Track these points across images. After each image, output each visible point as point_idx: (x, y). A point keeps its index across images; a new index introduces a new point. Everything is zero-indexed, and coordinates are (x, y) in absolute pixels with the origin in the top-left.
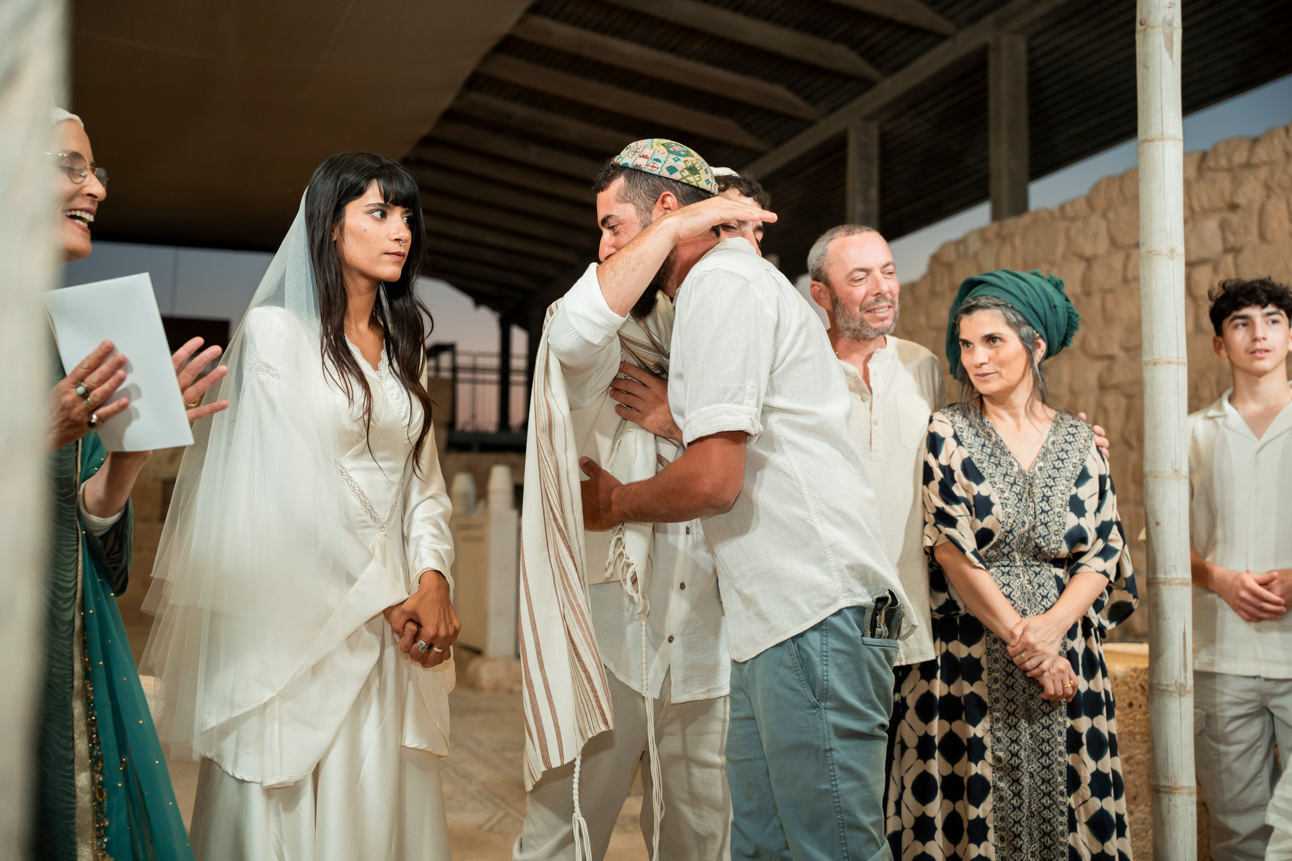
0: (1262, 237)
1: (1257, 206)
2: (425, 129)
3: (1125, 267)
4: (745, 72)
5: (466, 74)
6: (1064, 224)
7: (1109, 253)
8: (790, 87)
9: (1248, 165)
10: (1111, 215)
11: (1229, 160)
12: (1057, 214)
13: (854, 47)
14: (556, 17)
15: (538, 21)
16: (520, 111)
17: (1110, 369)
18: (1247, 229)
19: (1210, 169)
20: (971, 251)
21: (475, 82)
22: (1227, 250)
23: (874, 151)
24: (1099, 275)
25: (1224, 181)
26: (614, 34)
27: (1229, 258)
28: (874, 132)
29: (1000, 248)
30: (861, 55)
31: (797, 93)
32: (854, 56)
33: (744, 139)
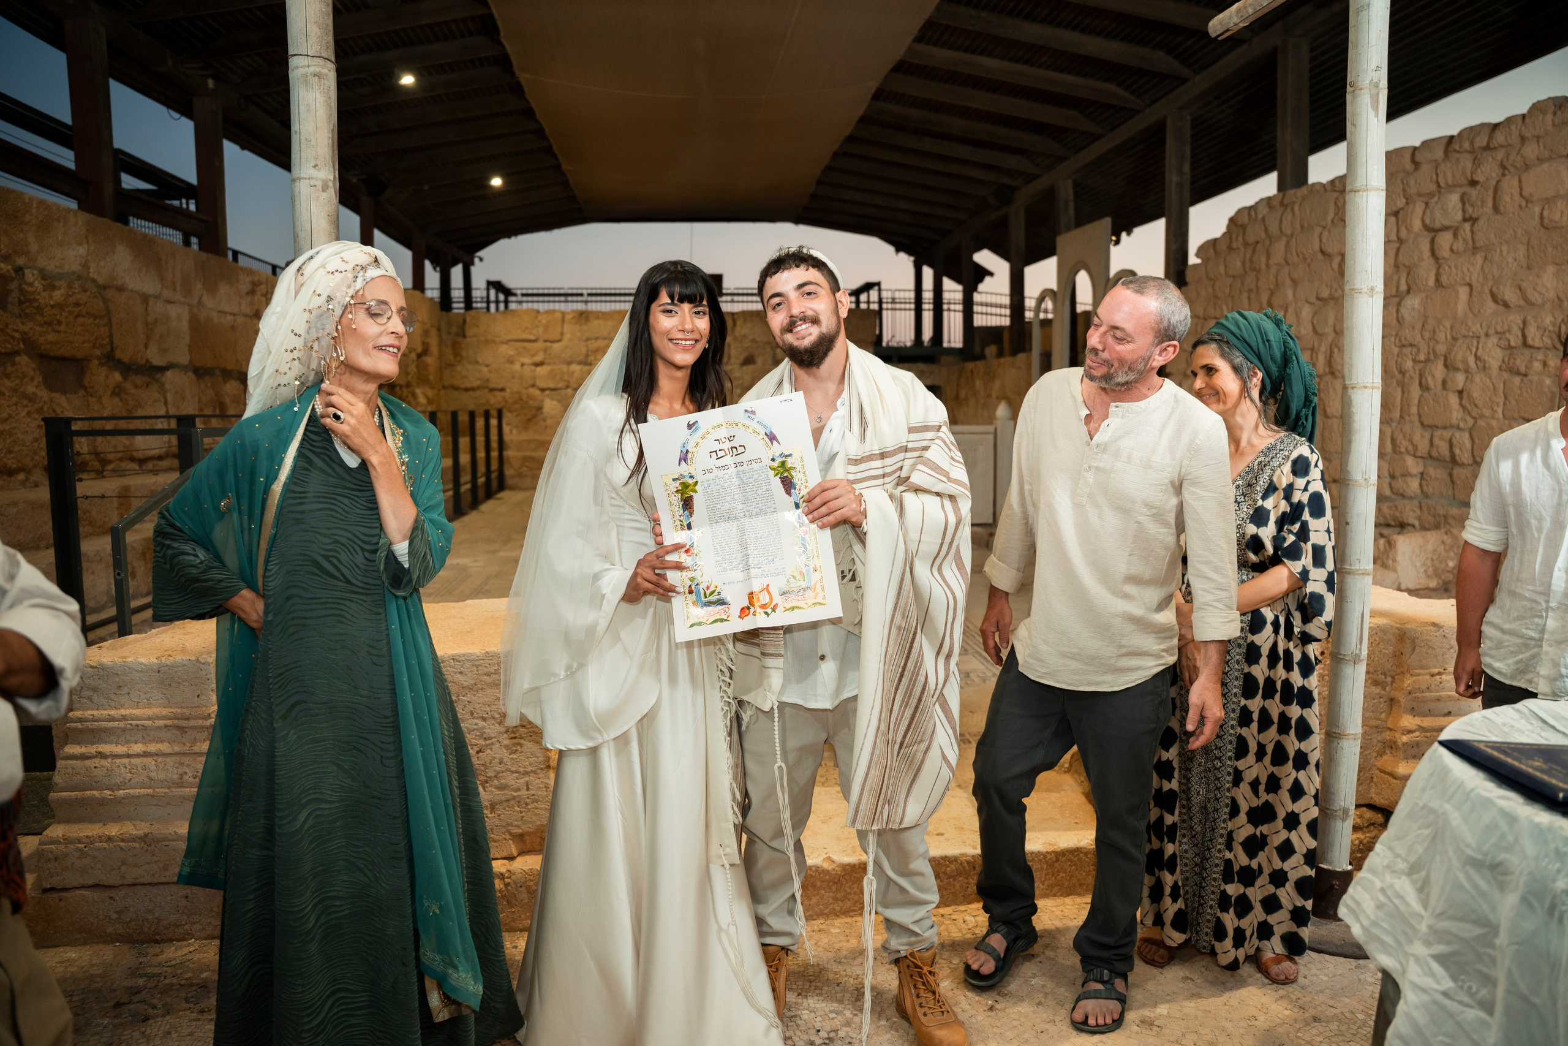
0: (1496, 209)
1: (1494, 183)
2: (848, 132)
4: (1084, 76)
5: (873, 91)
6: (1335, 195)
8: (1120, 85)
9: (1487, 148)
11: (1472, 143)
12: (1329, 188)
13: (1169, 52)
14: (935, 44)
15: (923, 48)
16: (916, 114)
18: (1483, 202)
19: (1455, 151)
20: (1260, 216)
21: (878, 95)
22: (1465, 220)
23: (1187, 133)
25: (1467, 162)
26: (981, 54)
27: (1467, 226)
28: (1187, 117)
29: (1283, 214)
30: (1176, 58)
31: (1126, 89)
32: (1169, 59)
33: (1087, 125)
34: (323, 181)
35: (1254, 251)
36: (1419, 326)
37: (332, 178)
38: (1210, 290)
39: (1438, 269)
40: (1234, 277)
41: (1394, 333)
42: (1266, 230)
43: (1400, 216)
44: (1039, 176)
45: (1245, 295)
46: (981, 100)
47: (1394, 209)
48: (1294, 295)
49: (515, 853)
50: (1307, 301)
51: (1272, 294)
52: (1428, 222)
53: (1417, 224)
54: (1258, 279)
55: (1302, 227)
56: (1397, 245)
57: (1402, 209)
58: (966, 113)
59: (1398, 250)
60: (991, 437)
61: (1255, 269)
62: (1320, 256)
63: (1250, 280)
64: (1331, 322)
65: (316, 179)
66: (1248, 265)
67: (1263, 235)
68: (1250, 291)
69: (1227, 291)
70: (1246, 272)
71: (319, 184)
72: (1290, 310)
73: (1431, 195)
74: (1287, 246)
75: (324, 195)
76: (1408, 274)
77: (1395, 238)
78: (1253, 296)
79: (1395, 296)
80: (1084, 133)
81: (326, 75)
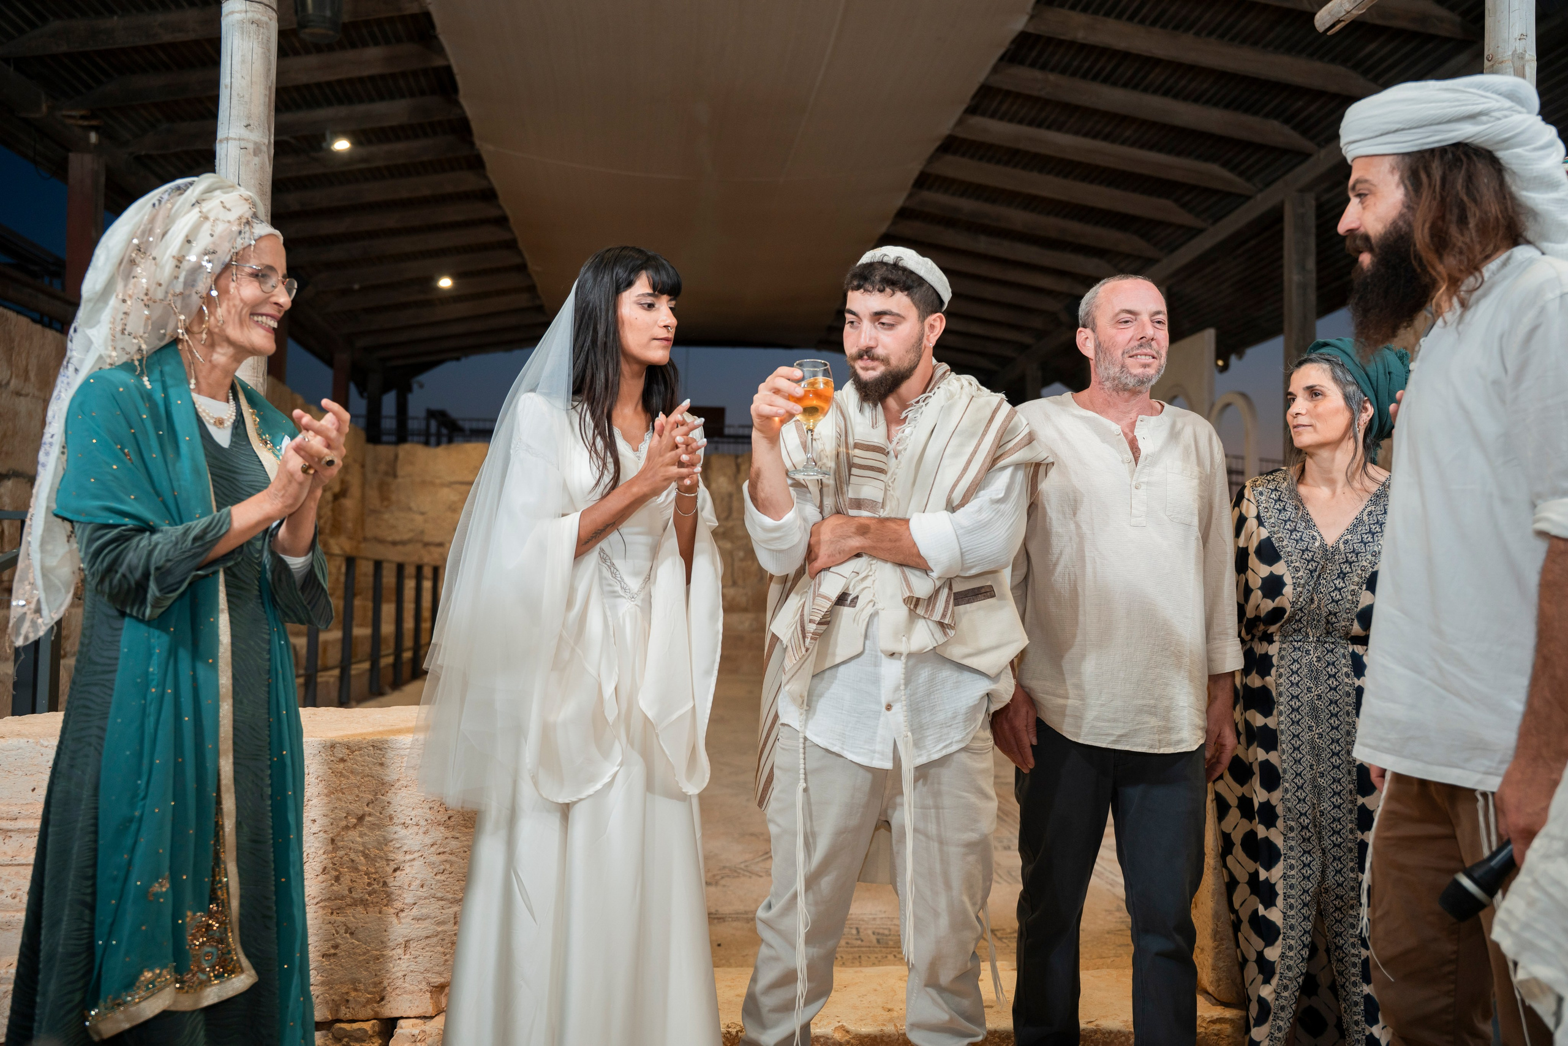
4: (1179, 154)
5: (915, 174)
8: (1224, 165)
14: (993, 116)
15: (977, 121)
16: (967, 205)
21: (923, 181)
23: (1312, 222)
26: (1049, 128)
28: (1313, 203)
30: (1294, 128)
31: (1232, 169)
32: (1287, 130)
33: (1185, 218)
34: (256, 143)
37: (266, 141)
49: (429, 1013)
58: (1030, 202)
65: (247, 141)
71: (251, 146)
75: (256, 160)
80: (1181, 227)
81: (267, 23)
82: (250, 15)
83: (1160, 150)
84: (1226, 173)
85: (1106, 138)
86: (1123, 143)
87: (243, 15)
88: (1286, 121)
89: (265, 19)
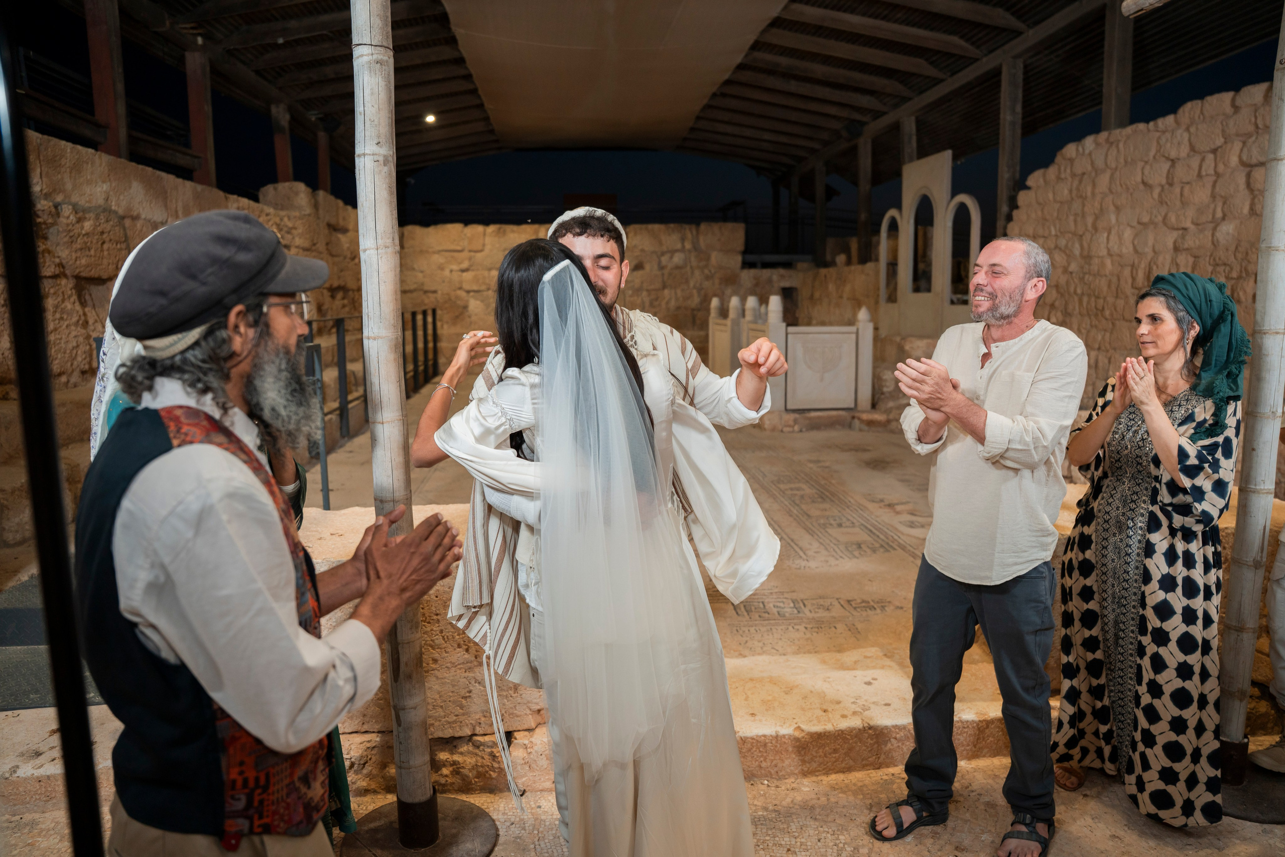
2: (726, 76)
3: (1200, 167)
4: (932, 30)
5: (751, 42)
6: (1158, 134)
7: (1188, 156)
8: (962, 37)
10: (1192, 130)
12: (1152, 127)
13: (1008, 10)
15: (797, 6)
17: (1183, 237)
20: (1087, 152)
21: (756, 46)
23: (1020, 78)
24: (1180, 173)
26: (845, 11)
28: (1020, 64)
29: (1108, 150)
30: (1013, 14)
31: (967, 40)
32: (1008, 15)
33: (931, 71)
34: (385, 156)
35: (1080, 181)
36: (1233, 248)
37: (391, 153)
38: (1040, 213)
39: (1253, 199)
40: (1061, 203)
41: (1209, 254)
42: (1092, 164)
43: (1218, 153)
44: (884, 113)
45: (1072, 218)
46: (843, 50)
47: (1213, 147)
48: (1117, 220)
49: (534, 727)
50: (1128, 225)
51: (1097, 218)
52: (1244, 158)
53: (1234, 160)
54: (1084, 205)
55: (1126, 162)
56: (1214, 178)
57: (1221, 147)
58: (827, 60)
59: (1215, 182)
60: (854, 336)
61: (1081, 197)
62: (1141, 187)
63: (1076, 206)
64: (1150, 243)
65: (379, 155)
66: (1074, 193)
67: (1089, 168)
68: (1076, 215)
69: (1055, 214)
70: (1072, 199)
71: (381, 159)
72: (1113, 232)
73: (1250, 135)
74: (1112, 178)
75: (386, 169)
76: (1224, 203)
77: (1212, 172)
78: (1079, 219)
79: (1211, 222)
80: (928, 77)
81: (387, 62)
82: (375, 57)
83: (920, 27)
84: (962, 43)
85: (884, 18)
86: (895, 22)
87: (370, 57)
88: (1008, 9)
89: (386, 58)
